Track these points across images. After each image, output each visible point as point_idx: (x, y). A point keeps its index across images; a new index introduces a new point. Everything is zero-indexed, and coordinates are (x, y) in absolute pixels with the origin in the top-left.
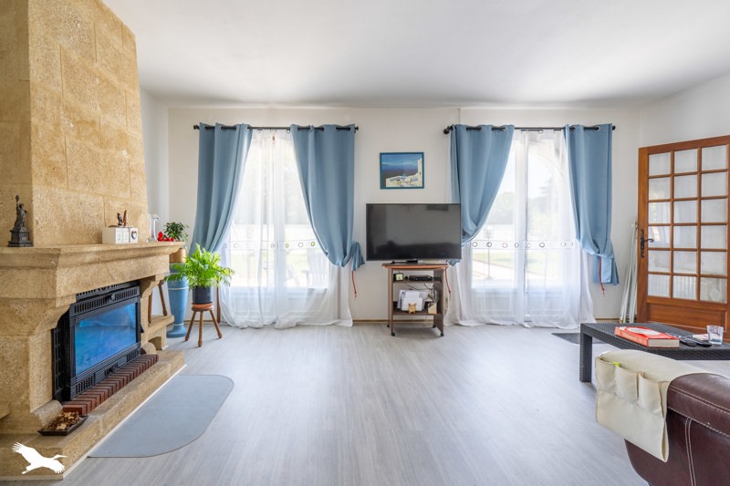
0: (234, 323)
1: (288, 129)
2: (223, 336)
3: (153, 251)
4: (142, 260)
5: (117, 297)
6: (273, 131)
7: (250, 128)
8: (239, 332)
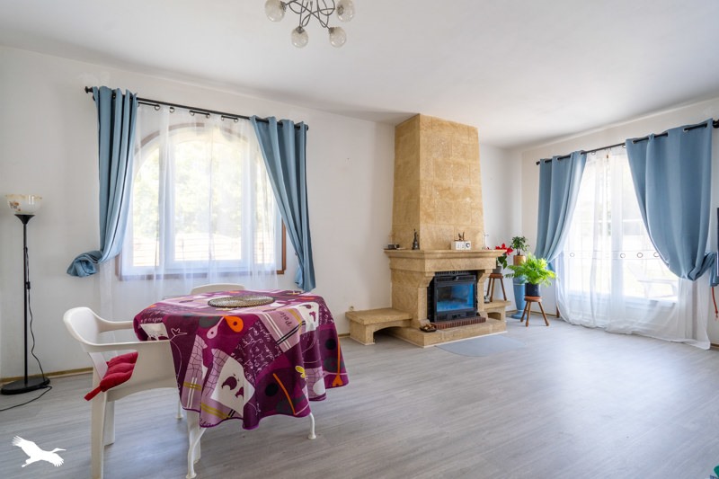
0: (568, 319)
1: (623, 144)
2: (550, 325)
3: (480, 255)
4: (473, 260)
5: (460, 279)
6: (607, 150)
7: (584, 153)
8: (569, 326)
